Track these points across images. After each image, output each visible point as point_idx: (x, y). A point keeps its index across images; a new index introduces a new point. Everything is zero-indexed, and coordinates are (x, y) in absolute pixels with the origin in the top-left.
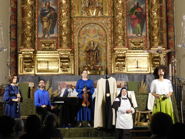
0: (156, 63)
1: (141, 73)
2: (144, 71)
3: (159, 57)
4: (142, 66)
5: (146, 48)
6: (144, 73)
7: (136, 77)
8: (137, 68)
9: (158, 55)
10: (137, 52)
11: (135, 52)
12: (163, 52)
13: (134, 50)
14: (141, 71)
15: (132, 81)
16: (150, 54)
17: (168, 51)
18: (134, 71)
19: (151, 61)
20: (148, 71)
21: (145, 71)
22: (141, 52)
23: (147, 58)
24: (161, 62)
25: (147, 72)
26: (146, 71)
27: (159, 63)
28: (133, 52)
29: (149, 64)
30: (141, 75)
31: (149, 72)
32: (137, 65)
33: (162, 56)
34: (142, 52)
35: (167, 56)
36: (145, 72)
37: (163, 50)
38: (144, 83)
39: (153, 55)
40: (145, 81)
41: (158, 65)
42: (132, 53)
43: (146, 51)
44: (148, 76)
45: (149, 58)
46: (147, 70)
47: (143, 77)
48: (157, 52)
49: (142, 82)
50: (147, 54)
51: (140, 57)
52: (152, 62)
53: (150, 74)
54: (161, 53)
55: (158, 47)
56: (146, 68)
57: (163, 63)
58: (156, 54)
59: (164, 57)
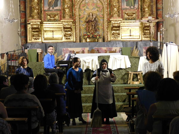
0: (146, 31)
1: (134, 41)
2: (136, 39)
3: (149, 26)
4: (135, 35)
5: (138, 18)
6: (136, 41)
7: (129, 43)
8: (130, 36)
10: (130, 22)
11: (128, 22)
12: (153, 22)
13: (127, 20)
14: (133, 39)
15: (126, 47)
16: (142, 24)
17: (157, 21)
18: (128, 39)
19: (142, 29)
20: (140, 38)
21: (137, 39)
22: (133, 22)
23: (139, 27)
24: (151, 31)
25: (139, 40)
26: (138, 39)
27: (149, 31)
28: (127, 22)
29: (140, 32)
30: (133, 42)
31: (140, 39)
32: (130, 33)
34: (135, 22)
35: (156, 26)
36: (137, 40)
37: (153, 20)
38: (136, 49)
39: (144, 25)
40: (137, 47)
41: (148, 33)
42: (126, 23)
43: (138, 21)
44: (139, 43)
45: (141, 28)
47: (135, 43)
48: (148, 21)
49: (135, 48)
50: (139, 23)
51: (133, 26)
52: (143, 31)
53: (141, 41)
54: (151, 23)
55: (148, 17)
56: (138, 36)
57: (152, 31)
58: (147, 24)
59: (154, 26)
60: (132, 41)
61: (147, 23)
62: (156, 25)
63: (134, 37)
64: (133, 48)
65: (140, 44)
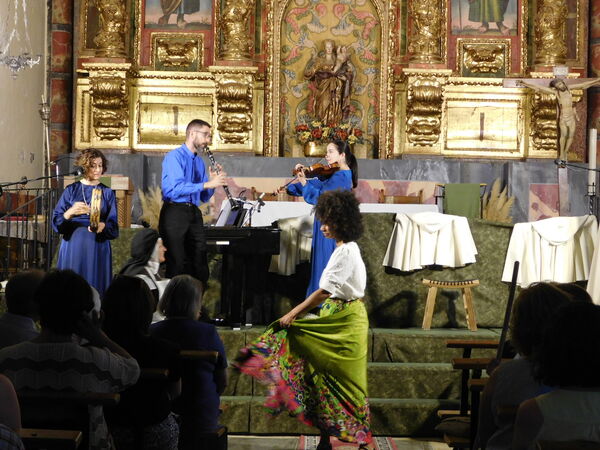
0: (546, 124)
1: (494, 158)
2: (502, 150)
3: (555, 104)
4: (498, 135)
5: (513, 70)
6: (504, 159)
7: (474, 168)
8: (481, 138)
9: (554, 98)
10: (482, 84)
11: (475, 84)
12: (570, 87)
13: (472, 76)
14: (492, 150)
15: (462, 181)
16: (529, 92)
17: (588, 83)
18: (470, 149)
19: (528, 115)
20: (518, 150)
21: (506, 150)
22: (495, 85)
23: (515, 105)
24: (562, 122)
25: (516, 155)
26: (511, 151)
27: (555, 122)
28: (469, 84)
29: (521, 126)
30: (493, 163)
31: (521, 154)
32: (482, 128)
33: (566, 100)
34: (501, 84)
35: (585, 102)
36: (508, 154)
37: (573, 81)
38: (502, 191)
39: (537, 97)
40: (504, 184)
41: (553, 129)
42: (465, 88)
43: (514, 81)
44: (515, 168)
45: (524, 107)
46: (514, 146)
47: (500, 169)
48: (552, 85)
49: (497, 186)
50: (515, 90)
51: (493, 100)
52: (533, 121)
53: (523, 160)
54: (563, 91)
55: (555, 69)
56: (510, 141)
57: (568, 124)
58: (548, 94)
59: (575, 104)
60: (489, 158)
61: (549, 90)
62: (585, 99)
63: (498, 145)
64: (491, 189)
65: (519, 172)
